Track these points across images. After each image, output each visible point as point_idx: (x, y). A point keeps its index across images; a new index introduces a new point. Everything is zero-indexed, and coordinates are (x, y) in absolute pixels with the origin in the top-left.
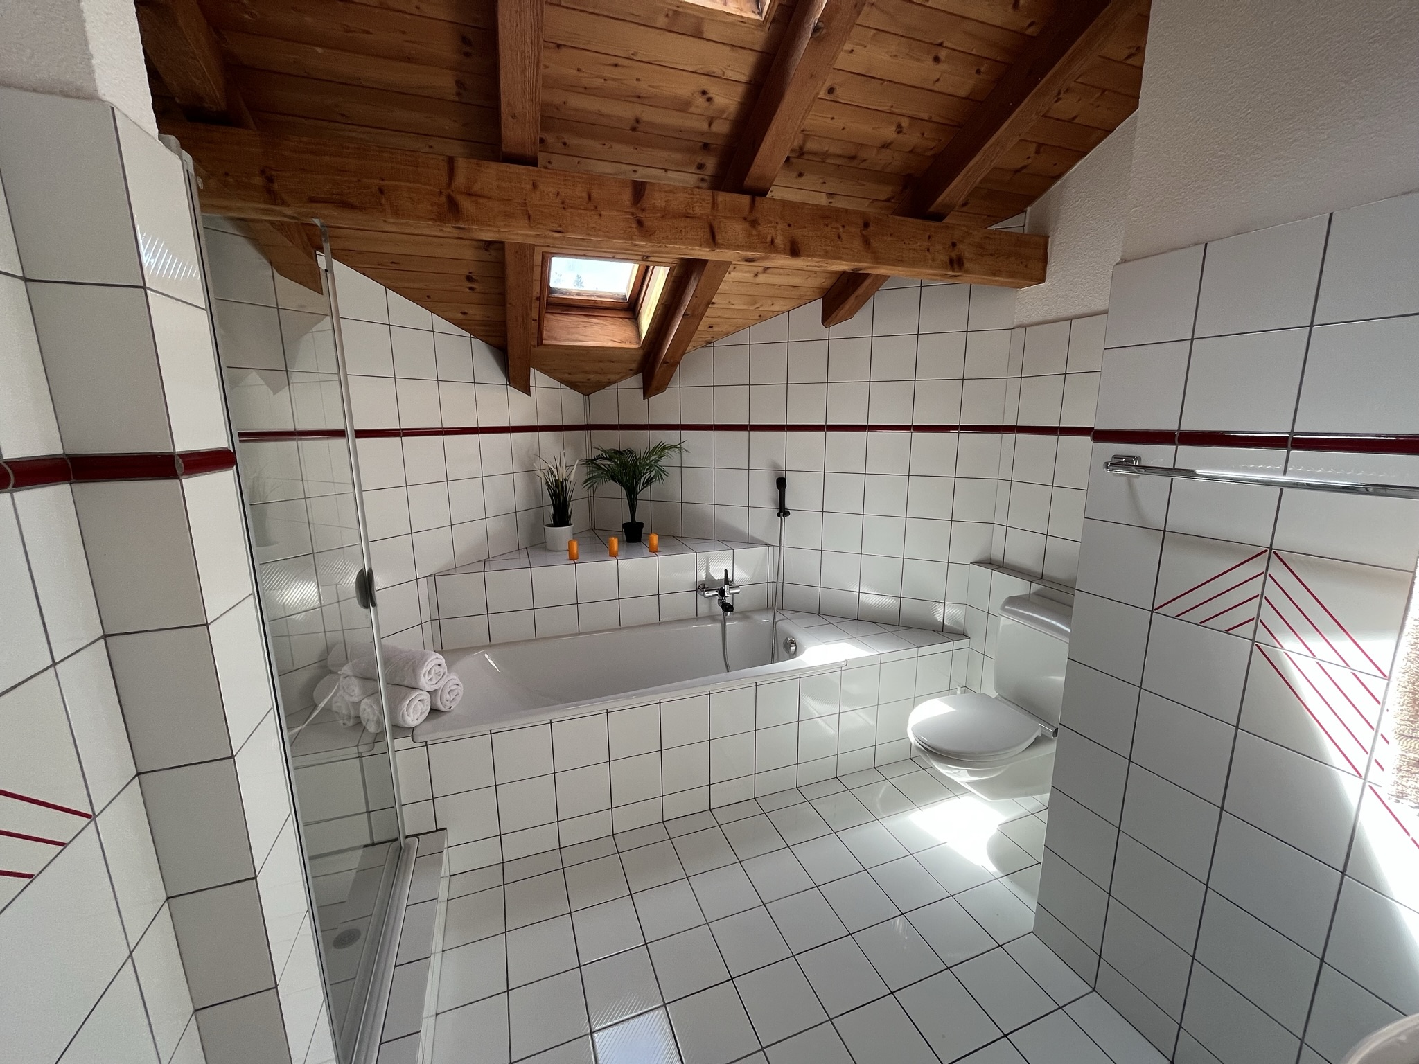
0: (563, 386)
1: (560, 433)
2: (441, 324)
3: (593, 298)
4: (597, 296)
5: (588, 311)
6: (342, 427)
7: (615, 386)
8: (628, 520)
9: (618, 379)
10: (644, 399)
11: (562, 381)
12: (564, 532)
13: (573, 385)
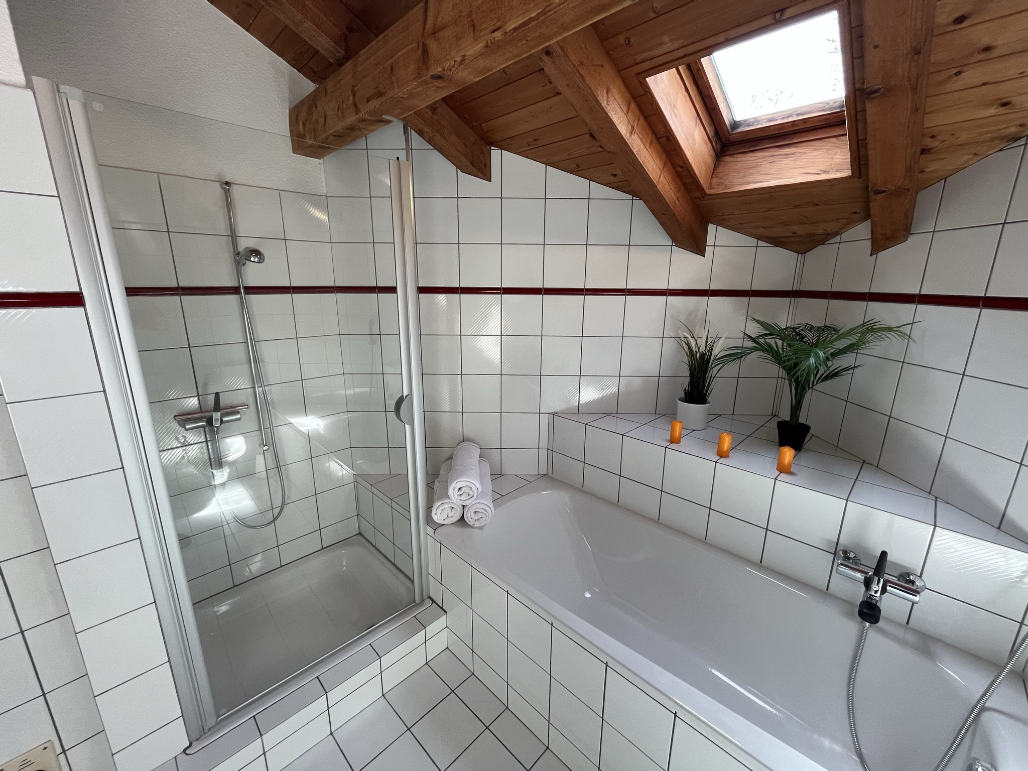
0: (761, 243)
1: (745, 299)
2: (598, 190)
3: (791, 119)
4: (798, 115)
5: (784, 140)
6: (393, 285)
7: (837, 239)
8: (786, 416)
9: (841, 229)
10: (871, 255)
11: (759, 238)
12: (695, 410)
13: (776, 242)
